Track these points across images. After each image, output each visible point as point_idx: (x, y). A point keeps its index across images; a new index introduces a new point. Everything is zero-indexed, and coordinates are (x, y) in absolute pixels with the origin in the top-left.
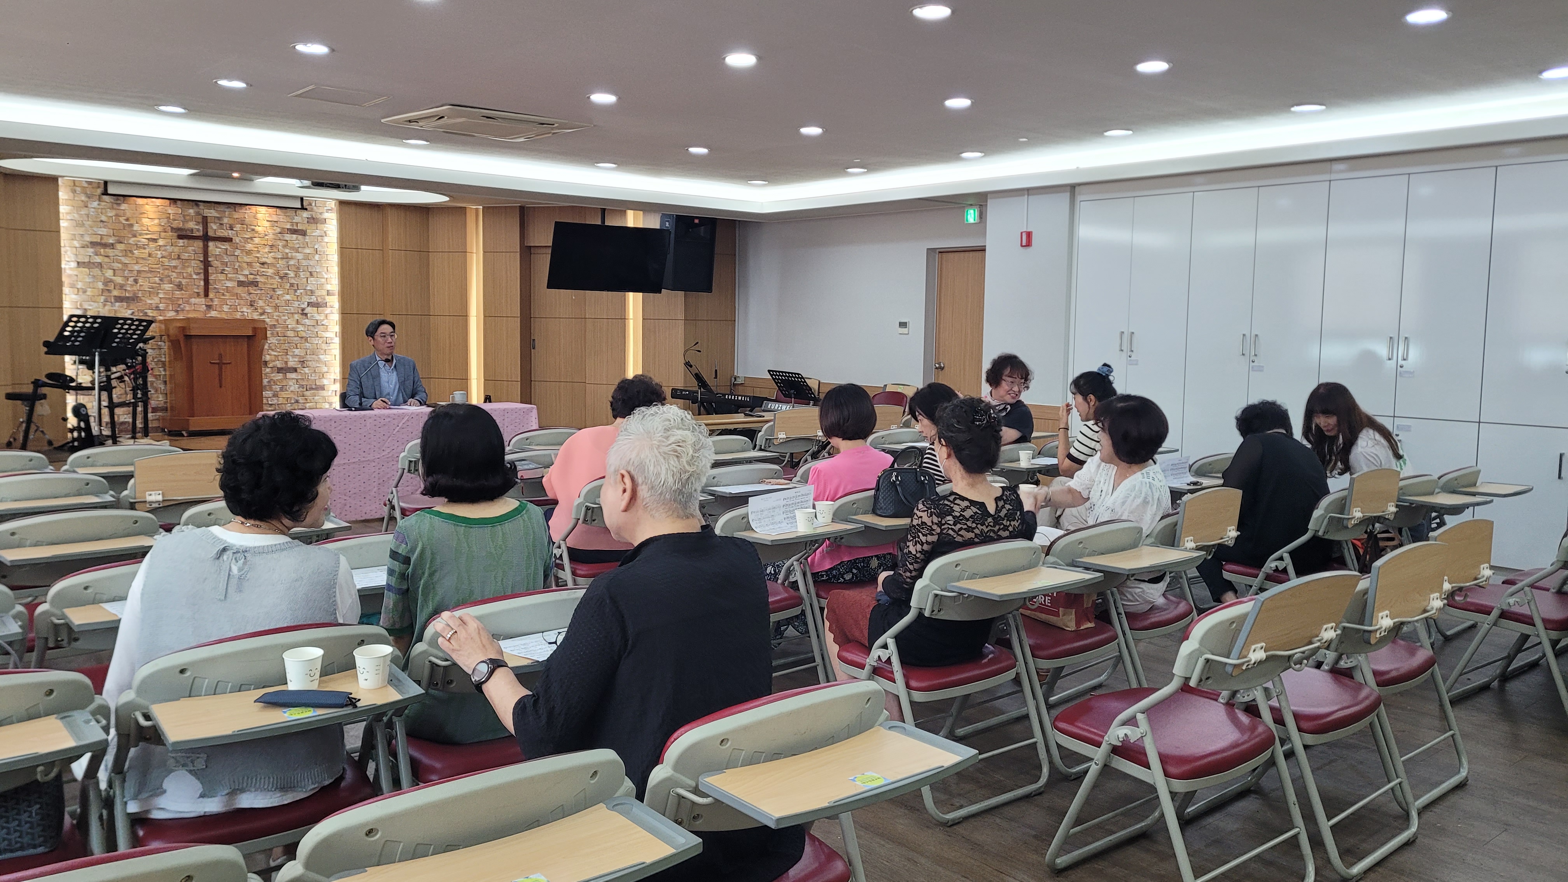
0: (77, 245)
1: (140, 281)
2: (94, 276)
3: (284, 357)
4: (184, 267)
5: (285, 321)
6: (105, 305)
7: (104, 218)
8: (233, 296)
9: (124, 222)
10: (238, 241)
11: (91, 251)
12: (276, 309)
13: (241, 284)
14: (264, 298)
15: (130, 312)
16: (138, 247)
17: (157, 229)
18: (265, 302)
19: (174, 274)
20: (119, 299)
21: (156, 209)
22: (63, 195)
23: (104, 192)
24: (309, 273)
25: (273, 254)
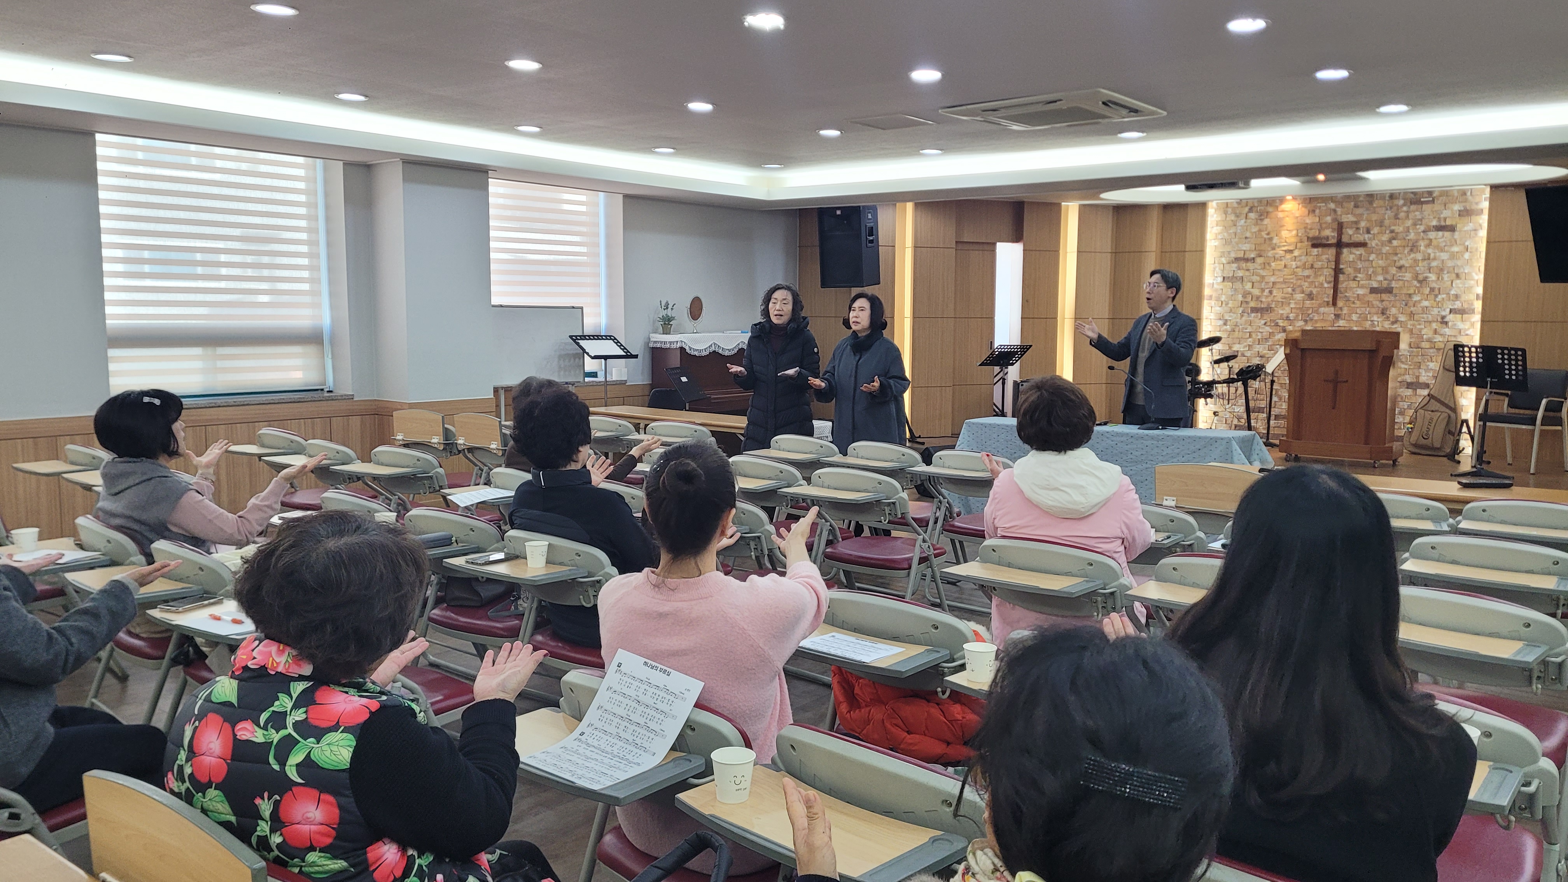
1: (1275, 292)
2: (1236, 290)
3: (1416, 371)
4: (1316, 276)
5: (1420, 330)
6: (1242, 316)
7: (1248, 234)
8: (1364, 304)
9: (1266, 236)
10: (1374, 245)
11: (1235, 265)
12: (1410, 317)
13: (1373, 291)
14: (1398, 305)
15: (1263, 322)
16: (1275, 259)
17: (1293, 240)
18: (1399, 310)
19: (1306, 284)
20: (1255, 310)
21: (1295, 221)
22: (1213, 216)
23: (1251, 210)
24: (1454, 275)
25: (1413, 255)
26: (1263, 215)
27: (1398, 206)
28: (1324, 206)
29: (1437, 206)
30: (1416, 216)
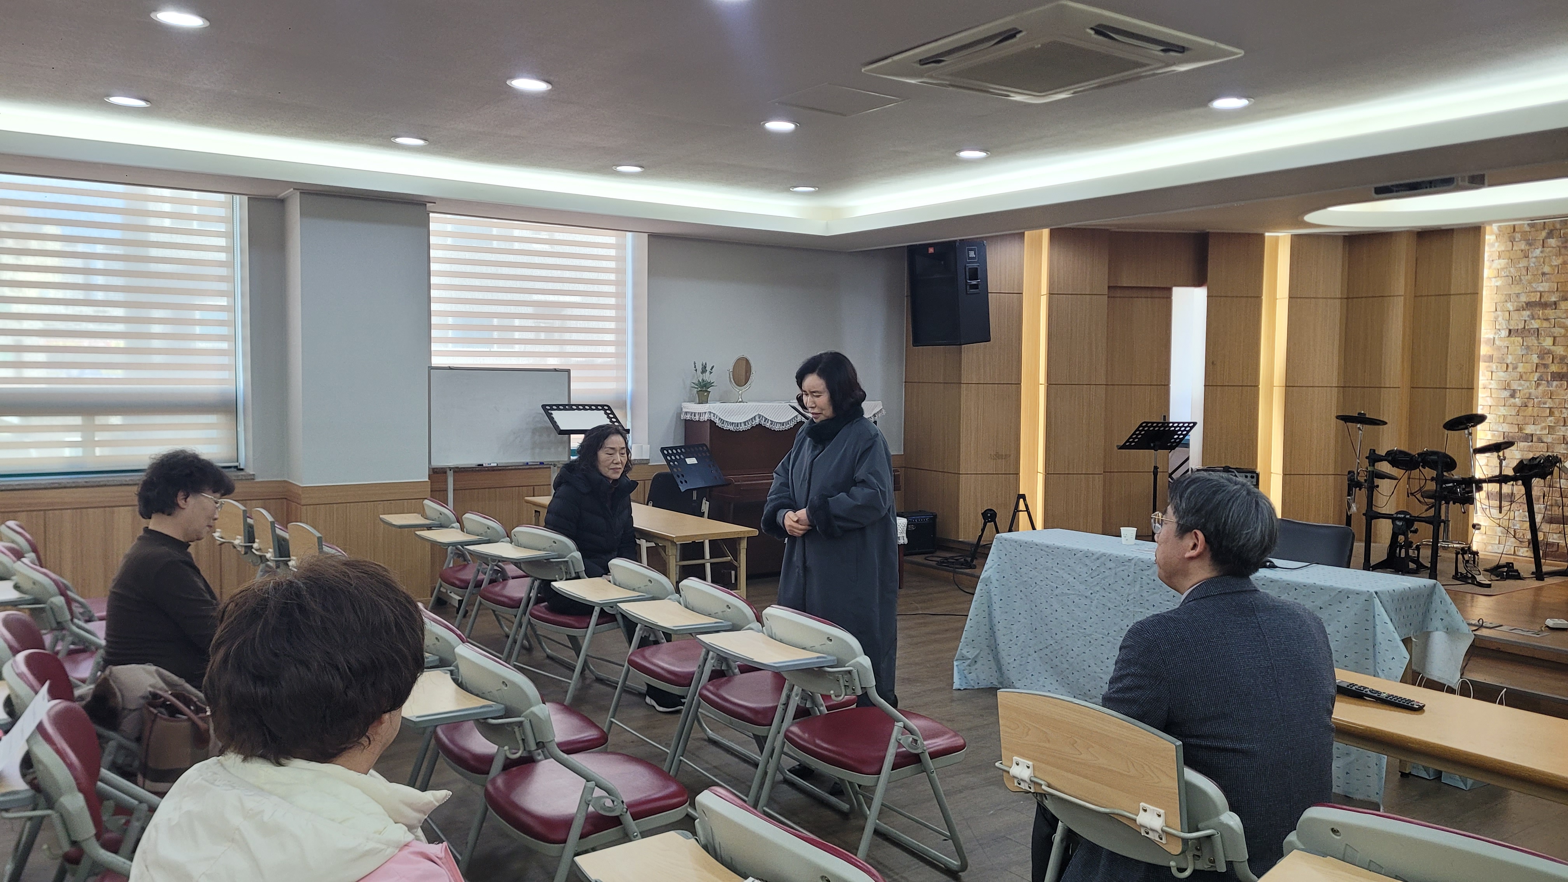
0: (1511, 309)
2: (1528, 347)
6: (1538, 385)
7: (1547, 269)
11: (1527, 313)
20: (1558, 376)
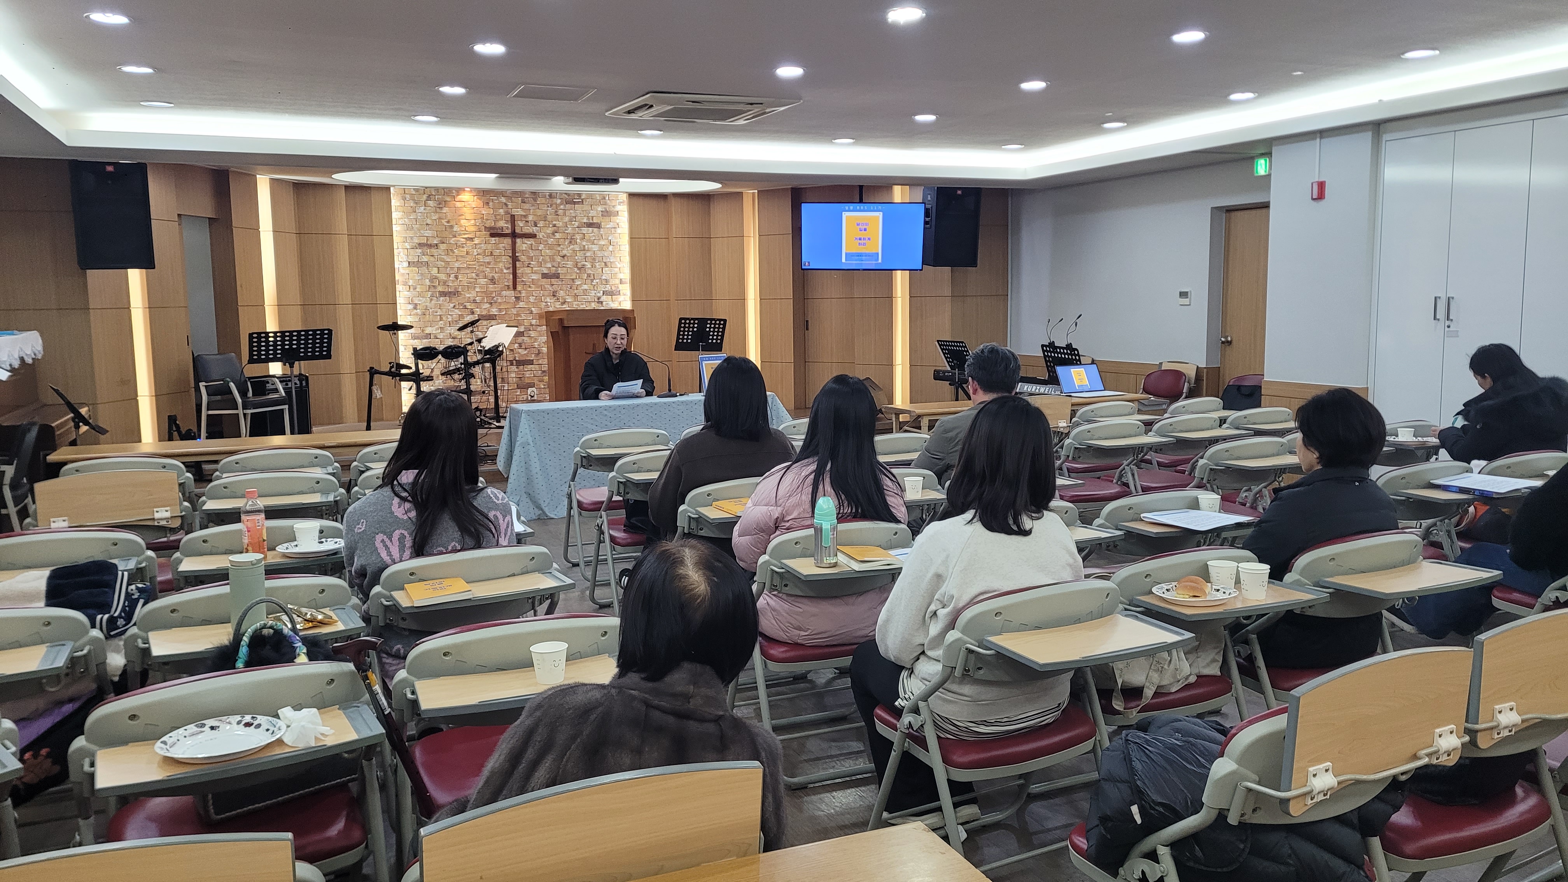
0: (408, 247)
1: (460, 277)
4: (496, 262)
6: (431, 300)
7: (429, 221)
8: (538, 288)
9: (446, 224)
10: (541, 237)
12: (575, 299)
13: (545, 276)
14: (565, 289)
15: (452, 305)
16: (458, 246)
17: (473, 229)
18: (565, 293)
19: (488, 269)
21: (472, 211)
22: (395, 202)
23: (429, 198)
24: (604, 264)
25: (572, 247)
26: (441, 204)
27: (556, 204)
28: (496, 200)
29: (586, 207)
30: (571, 213)
